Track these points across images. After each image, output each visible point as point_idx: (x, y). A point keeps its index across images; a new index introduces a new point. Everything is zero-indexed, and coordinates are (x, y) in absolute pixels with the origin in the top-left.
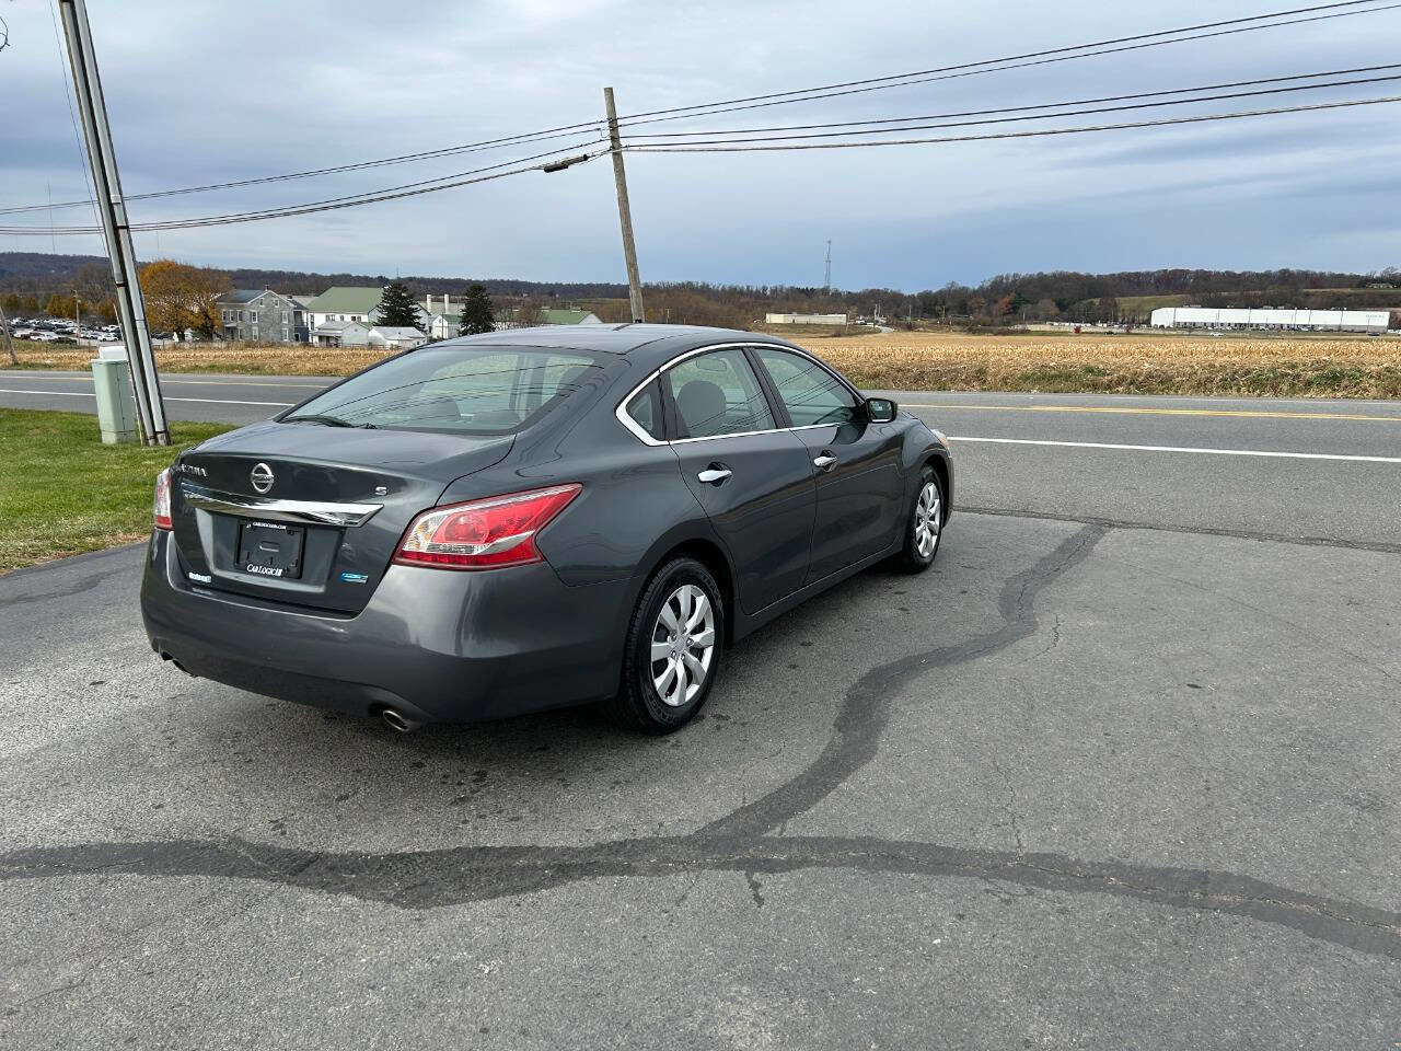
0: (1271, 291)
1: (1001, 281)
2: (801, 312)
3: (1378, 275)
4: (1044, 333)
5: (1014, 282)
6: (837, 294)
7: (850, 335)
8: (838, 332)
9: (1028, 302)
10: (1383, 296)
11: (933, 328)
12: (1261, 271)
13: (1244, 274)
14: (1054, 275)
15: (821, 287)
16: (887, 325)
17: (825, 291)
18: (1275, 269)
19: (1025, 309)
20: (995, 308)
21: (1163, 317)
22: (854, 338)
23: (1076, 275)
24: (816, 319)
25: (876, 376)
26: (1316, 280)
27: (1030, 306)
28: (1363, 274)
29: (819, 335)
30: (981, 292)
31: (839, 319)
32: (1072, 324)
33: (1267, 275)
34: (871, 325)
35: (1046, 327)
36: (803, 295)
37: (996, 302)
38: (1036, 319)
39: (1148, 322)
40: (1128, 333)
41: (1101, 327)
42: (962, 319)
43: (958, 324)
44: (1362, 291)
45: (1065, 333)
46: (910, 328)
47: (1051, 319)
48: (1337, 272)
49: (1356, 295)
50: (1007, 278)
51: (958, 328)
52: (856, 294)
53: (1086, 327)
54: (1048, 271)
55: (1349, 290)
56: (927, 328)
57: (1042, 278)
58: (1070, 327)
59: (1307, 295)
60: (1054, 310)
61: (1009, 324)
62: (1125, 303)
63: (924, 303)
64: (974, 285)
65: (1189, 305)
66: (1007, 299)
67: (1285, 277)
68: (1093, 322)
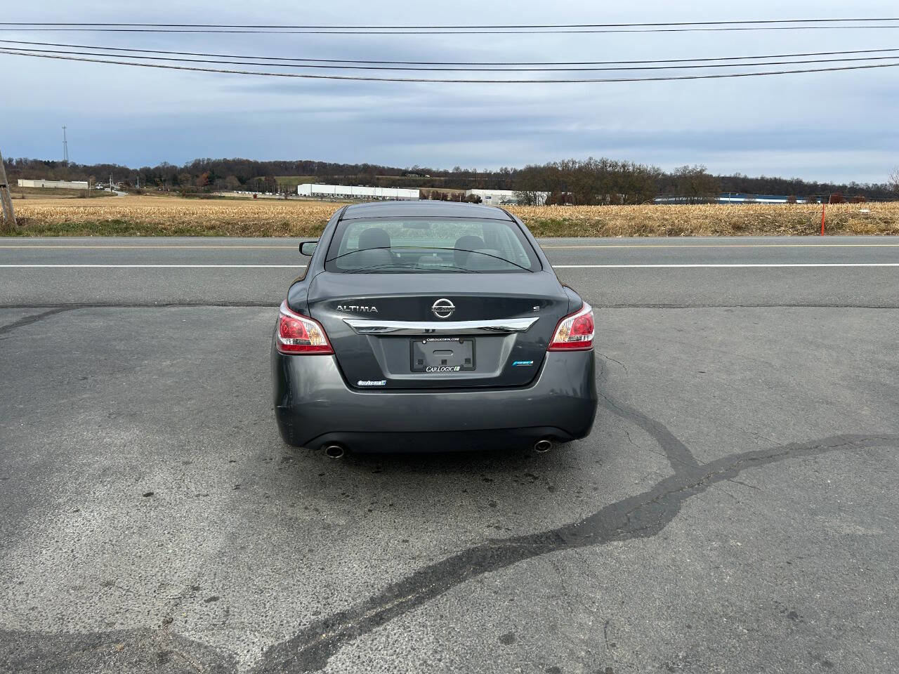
0: (360, 176)
1: (199, 163)
2: (48, 179)
3: (410, 169)
4: (234, 198)
5: (208, 163)
6: (75, 167)
7: (92, 197)
8: (83, 194)
9: (220, 177)
10: (414, 181)
11: (157, 193)
12: (353, 164)
13: (344, 165)
14: (234, 161)
15: (61, 160)
16: (121, 190)
17: (64, 164)
18: (360, 163)
19: (219, 182)
20: (198, 180)
21: (304, 189)
22: (97, 199)
23: (248, 161)
24: (62, 184)
25: (213, 228)
26: (381, 170)
27: (221, 180)
28: (403, 168)
29: (66, 196)
30: (185, 170)
31: (83, 185)
32: (250, 193)
33: (356, 167)
34: (109, 190)
35: (235, 194)
36: (46, 166)
37: (197, 176)
38: (226, 189)
39: (296, 192)
40: (286, 199)
41: (268, 194)
42: (176, 187)
43: (174, 191)
44: (403, 178)
45: (247, 199)
46: (139, 193)
47: (238, 189)
48: (391, 167)
49: (402, 180)
50: (203, 161)
51: (174, 193)
52: (91, 167)
53: (260, 195)
54: (230, 158)
55: (398, 177)
56: (152, 194)
57: (226, 162)
58: (250, 194)
59: (378, 179)
60: (237, 183)
61: (208, 191)
62: (281, 180)
63: (146, 176)
64: (180, 164)
65: (319, 182)
66: (205, 175)
67: (366, 169)
68: (263, 192)
